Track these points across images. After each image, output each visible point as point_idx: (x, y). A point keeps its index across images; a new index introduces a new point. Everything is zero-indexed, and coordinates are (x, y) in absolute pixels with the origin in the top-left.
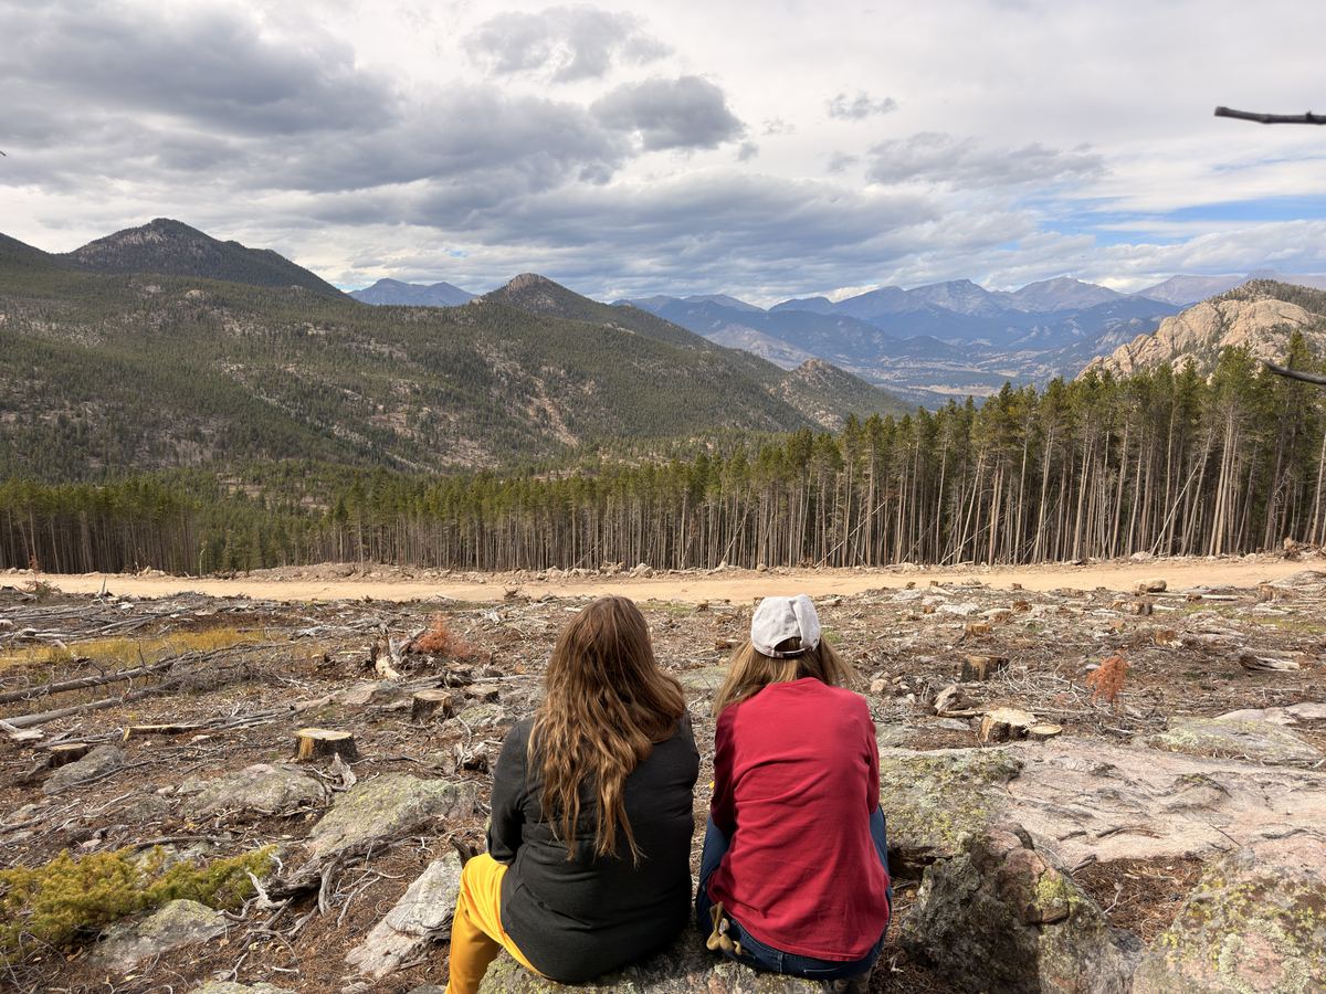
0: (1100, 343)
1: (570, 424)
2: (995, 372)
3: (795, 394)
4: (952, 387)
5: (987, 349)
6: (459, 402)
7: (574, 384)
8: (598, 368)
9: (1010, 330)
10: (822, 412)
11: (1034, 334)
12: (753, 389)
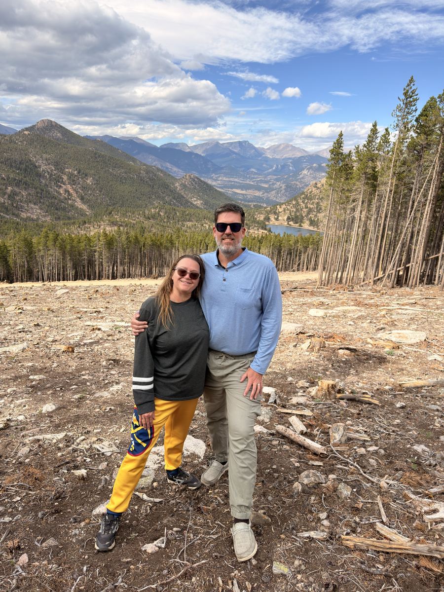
0: (301, 174)
1: (82, 199)
2: (259, 184)
3: (182, 190)
4: (242, 190)
5: (256, 174)
6: (27, 186)
7: (82, 178)
8: (93, 171)
9: (264, 165)
10: (195, 199)
11: (274, 168)
12: (166, 186)
